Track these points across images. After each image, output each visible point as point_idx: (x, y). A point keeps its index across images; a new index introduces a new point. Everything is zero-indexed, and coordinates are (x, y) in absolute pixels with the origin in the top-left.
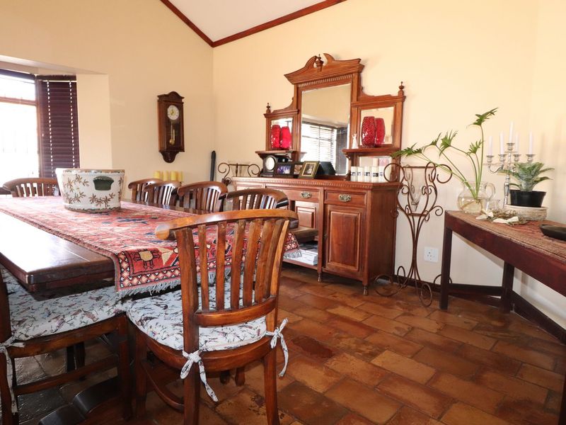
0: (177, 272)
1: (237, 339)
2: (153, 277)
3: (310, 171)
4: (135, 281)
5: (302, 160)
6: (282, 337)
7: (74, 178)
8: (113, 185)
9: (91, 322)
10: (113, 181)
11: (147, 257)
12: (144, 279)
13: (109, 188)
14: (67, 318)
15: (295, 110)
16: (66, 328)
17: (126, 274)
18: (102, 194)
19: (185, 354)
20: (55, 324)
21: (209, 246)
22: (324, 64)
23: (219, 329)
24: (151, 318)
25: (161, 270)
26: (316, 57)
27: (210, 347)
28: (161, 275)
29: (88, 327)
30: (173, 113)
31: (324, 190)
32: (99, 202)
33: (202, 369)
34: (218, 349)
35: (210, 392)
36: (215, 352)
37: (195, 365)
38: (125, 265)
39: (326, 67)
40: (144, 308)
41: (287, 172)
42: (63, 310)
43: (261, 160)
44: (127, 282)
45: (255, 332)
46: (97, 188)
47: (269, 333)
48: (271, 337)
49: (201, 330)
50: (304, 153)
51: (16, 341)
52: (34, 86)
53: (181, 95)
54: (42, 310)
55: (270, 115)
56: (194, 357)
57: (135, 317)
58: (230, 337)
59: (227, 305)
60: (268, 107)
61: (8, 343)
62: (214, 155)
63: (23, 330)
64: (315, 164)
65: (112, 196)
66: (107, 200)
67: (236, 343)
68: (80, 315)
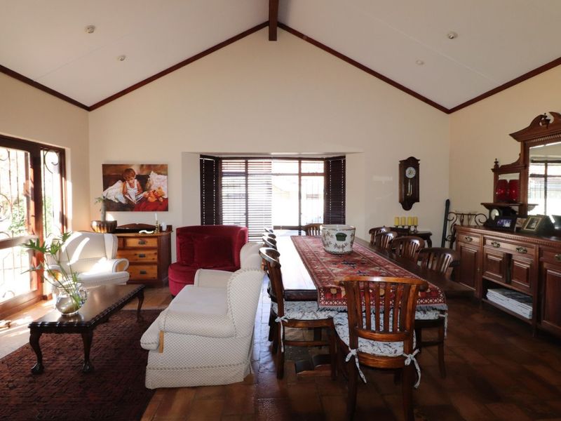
0: (344, 303)
1: (379, 351)
2: (336, 303)
3: (534, 226)
4: (327, 303)
5: (529, 213)
6: (415, 360)
7: (326, 233)
8: (346, 238)
9: (316, 318)
10: (346, 236)
11: (334, 291)
12: (331, 303)
13: (344, 240)
14: (306, 314)
15: (522, 166)
16: (304, 318)
17: (322, 299)
18: (341, 243)
19: (350, 349)
20: (300, 315)
21: (371, 291)
22: (551, 122)
23: (372, 342)
24: (341, 325)
25: (340, 300)
26: (541, 116)
27: (363, 349)
28: (340, 303)
29: (314, 321)
30: (410, 172)
31: (539, 248)
32: (339, 248)
33: (357, 360)
34: (368, 352)
35: (362, 375)
36: (365, 353)
37: (353, 357)
38: (322, 294)
39: (552, 125)
40: (341, 318)
41: (507, 225)
42: (305, 309)
43: (488, 211)
44: (323, 303)
45: (393, 351)
46: (338, 240)
47: (405, 355)
48: (406, 358)
49: (360, 339)
50: (534, 205)
51: (285, 318)
52: (323, 164)
53: (417, 158)
54: (298, 307)
55: (498, 170)
56: (353, 352)
57: (335, 322)
58: (375, 348)
59: (382, 329)
60: (496, 162)
61: (282, 318)
62: (448, 203)
63: (288, 314)
64: (541, 219)
65: (346, 245)
66: (343, 247)
67: (378, 353)
68: (311, 314)
